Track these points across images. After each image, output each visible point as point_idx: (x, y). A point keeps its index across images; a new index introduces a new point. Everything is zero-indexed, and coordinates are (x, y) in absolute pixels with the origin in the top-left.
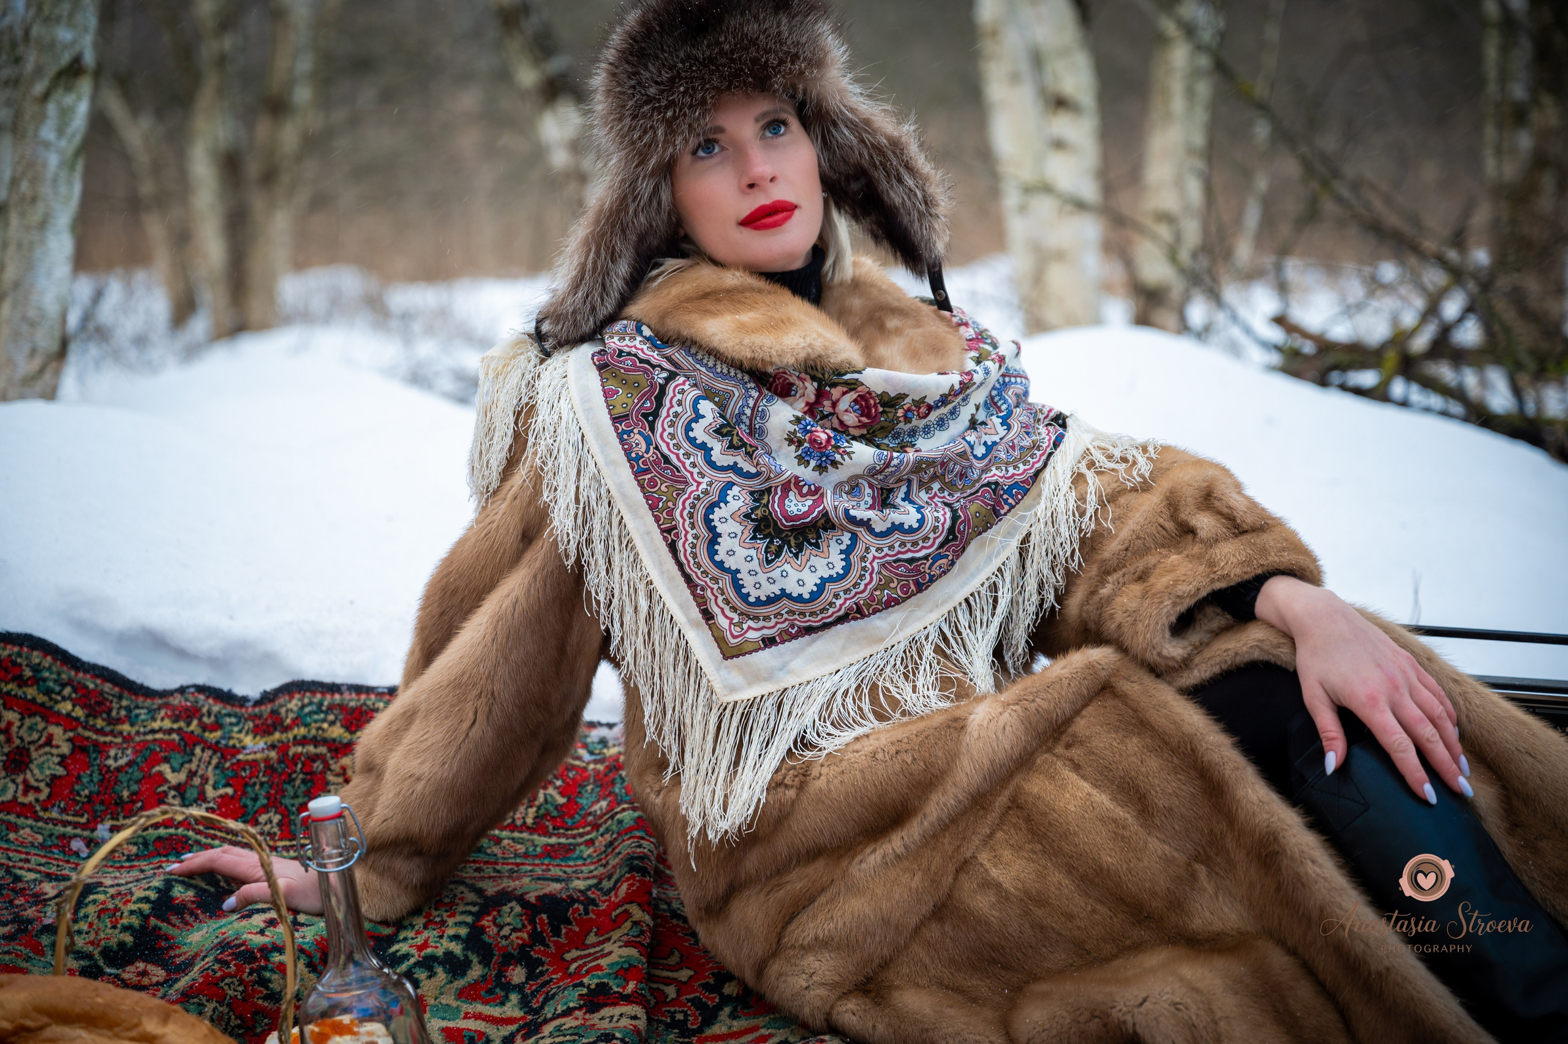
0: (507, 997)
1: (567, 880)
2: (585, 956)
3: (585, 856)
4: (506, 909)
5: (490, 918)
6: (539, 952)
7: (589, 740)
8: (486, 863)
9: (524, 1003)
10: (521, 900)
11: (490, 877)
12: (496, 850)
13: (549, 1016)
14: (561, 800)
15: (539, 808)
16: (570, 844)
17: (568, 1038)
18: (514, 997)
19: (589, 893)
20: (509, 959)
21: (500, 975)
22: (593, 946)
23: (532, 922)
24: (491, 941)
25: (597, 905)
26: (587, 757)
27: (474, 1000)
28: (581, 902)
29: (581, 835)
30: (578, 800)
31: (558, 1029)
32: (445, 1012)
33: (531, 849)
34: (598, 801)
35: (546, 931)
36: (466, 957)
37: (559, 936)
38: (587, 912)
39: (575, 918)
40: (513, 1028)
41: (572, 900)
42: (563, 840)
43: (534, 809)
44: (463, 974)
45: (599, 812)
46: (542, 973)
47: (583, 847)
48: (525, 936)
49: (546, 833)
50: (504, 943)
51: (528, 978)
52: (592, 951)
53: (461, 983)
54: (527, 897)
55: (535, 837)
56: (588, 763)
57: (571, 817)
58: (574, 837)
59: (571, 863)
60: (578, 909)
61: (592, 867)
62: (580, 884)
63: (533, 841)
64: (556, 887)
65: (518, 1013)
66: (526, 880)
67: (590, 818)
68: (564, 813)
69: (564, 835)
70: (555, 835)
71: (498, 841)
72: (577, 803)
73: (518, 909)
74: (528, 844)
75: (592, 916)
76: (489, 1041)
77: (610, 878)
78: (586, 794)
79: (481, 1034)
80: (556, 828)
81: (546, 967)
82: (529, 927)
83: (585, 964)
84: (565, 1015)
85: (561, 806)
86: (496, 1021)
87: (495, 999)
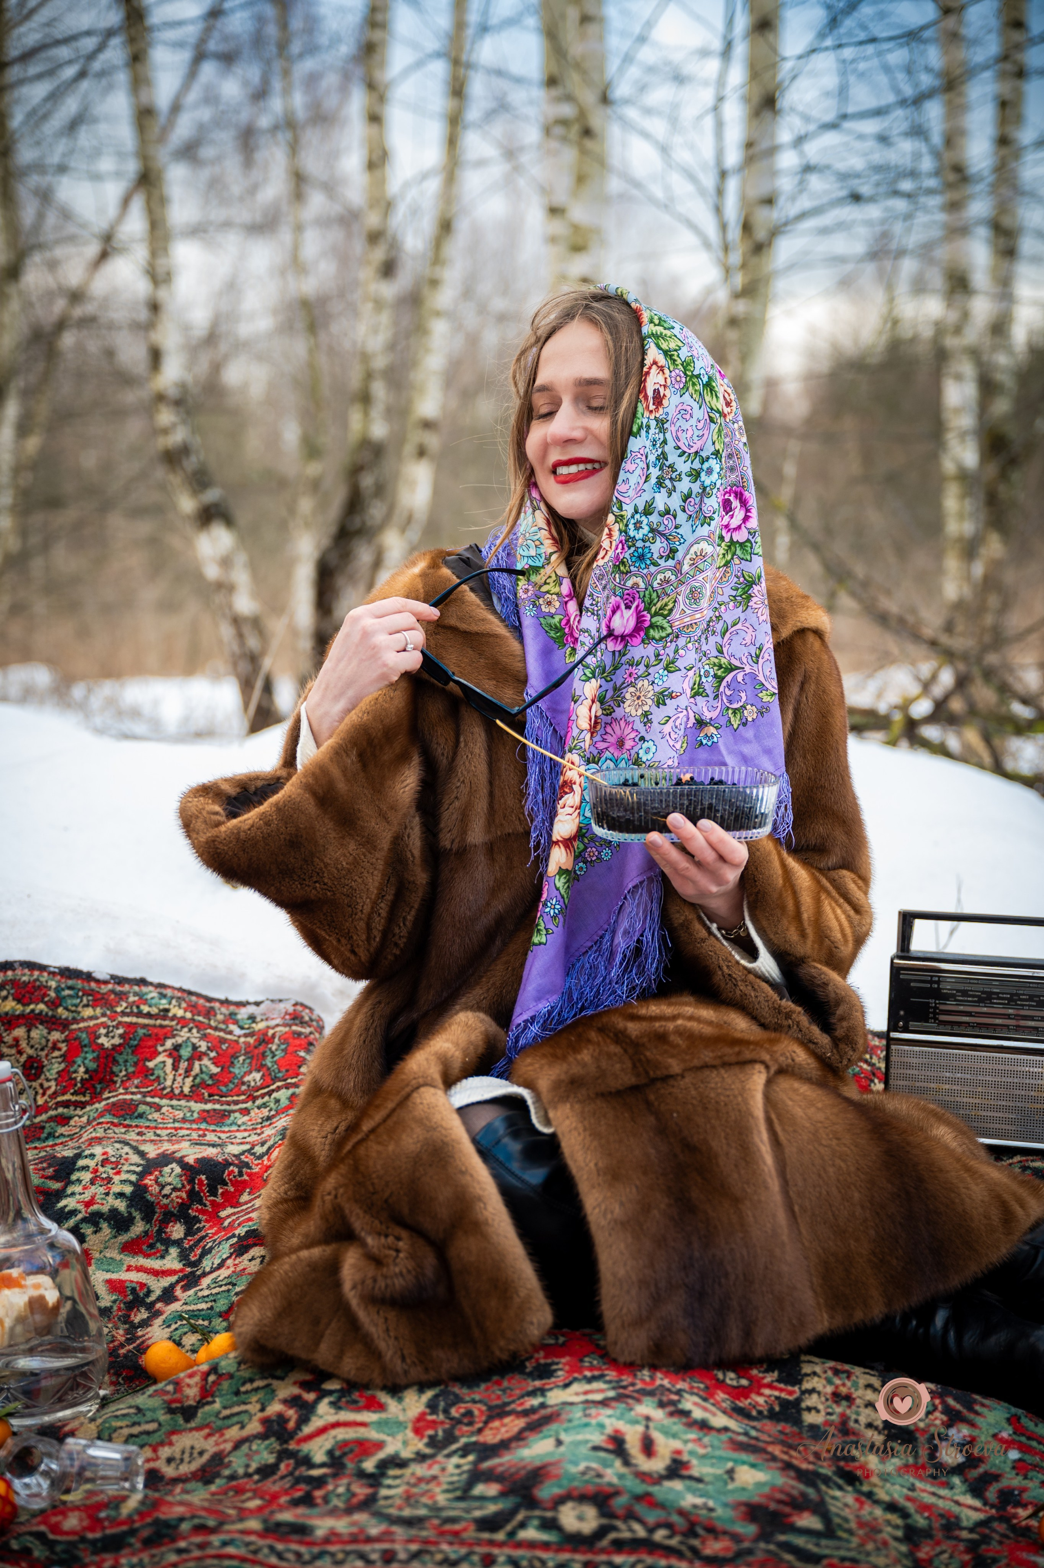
0: (167, 1251)
1: (222, 1145)
2: (238, 1212)
3: (239, 1122)
4: (167, 1170)
5: (152, 1177)
6: (197, 1210)
7: (239, 1017)
8: (147, 1127)
9: (183, 1256)
10: (181, 1162)
11: (152, 1141)
12: (156, 1115)
13: (208, 1269)
14: (215, 1070)
15: (195, 1077)
16: (225, 1111)
17: (224, 1288)
18: (174, 1251)
19: (243, 1157)
20: (169, 1217)
21: (160, 1231)
22: (246, 1203)
23: (191, 1181)
24: (152, 1199)
25: (250, 1168)
26: (237, 1031)
27: (136, 1253)
28: (237, 1166)
29: (236, 1103)
30: (232, 1070)
31: (215, 1281)
32: (109, 1265)
33: (188, 1115)
34: (250, 1072)
35: (203, 1191)
36: (130, 1213)
37: (215, 1195)
38: (241, 1174)
39: (231, 1180)
40: (173, 1279)
41: (227, 1164)
42: (217, 1106)
43: (191, 1079)
44: (127, 1230)
45: (253, 1084)
46: (199, 1230)
47: (237, 1115)
48: (184, 1195)
49: (202, 1100)
50: (165, 1201)
51: (186, 1235)
52: (244, 1207)
53: (124, 1238)
54: (186, 1159)
55: (192, 1104)
56: (239, 1037)
57: (226, 1085)
58: (228, 1103)
59: (226, 1129)
60: (233, 1171)
61: (246, 1134)
62: (235, 1149)
63: (190, 1108)
64: (210, 1152)
65: (177, 1266)
66: (186, 1144)
67: (244, 1088)
68: (219, 1082)
69: (218, 1102)
70: (210, 1101)
71: (158, 1108)
72: (230, 1072)
73: (178, 1170)
74: (186, 1110)
75: (245, 1177)
76: (149, 1292)
77: (263, 1144)
78: (238, 1065)
79: (142, 1285)
80: (210, 1095)
81: (203, 1224)
82: (188, 1187)
83: (238, 1218)
84: (221, 1266)
85: (215, 1075)
86: (156, 1273)
87: (155, 1254)
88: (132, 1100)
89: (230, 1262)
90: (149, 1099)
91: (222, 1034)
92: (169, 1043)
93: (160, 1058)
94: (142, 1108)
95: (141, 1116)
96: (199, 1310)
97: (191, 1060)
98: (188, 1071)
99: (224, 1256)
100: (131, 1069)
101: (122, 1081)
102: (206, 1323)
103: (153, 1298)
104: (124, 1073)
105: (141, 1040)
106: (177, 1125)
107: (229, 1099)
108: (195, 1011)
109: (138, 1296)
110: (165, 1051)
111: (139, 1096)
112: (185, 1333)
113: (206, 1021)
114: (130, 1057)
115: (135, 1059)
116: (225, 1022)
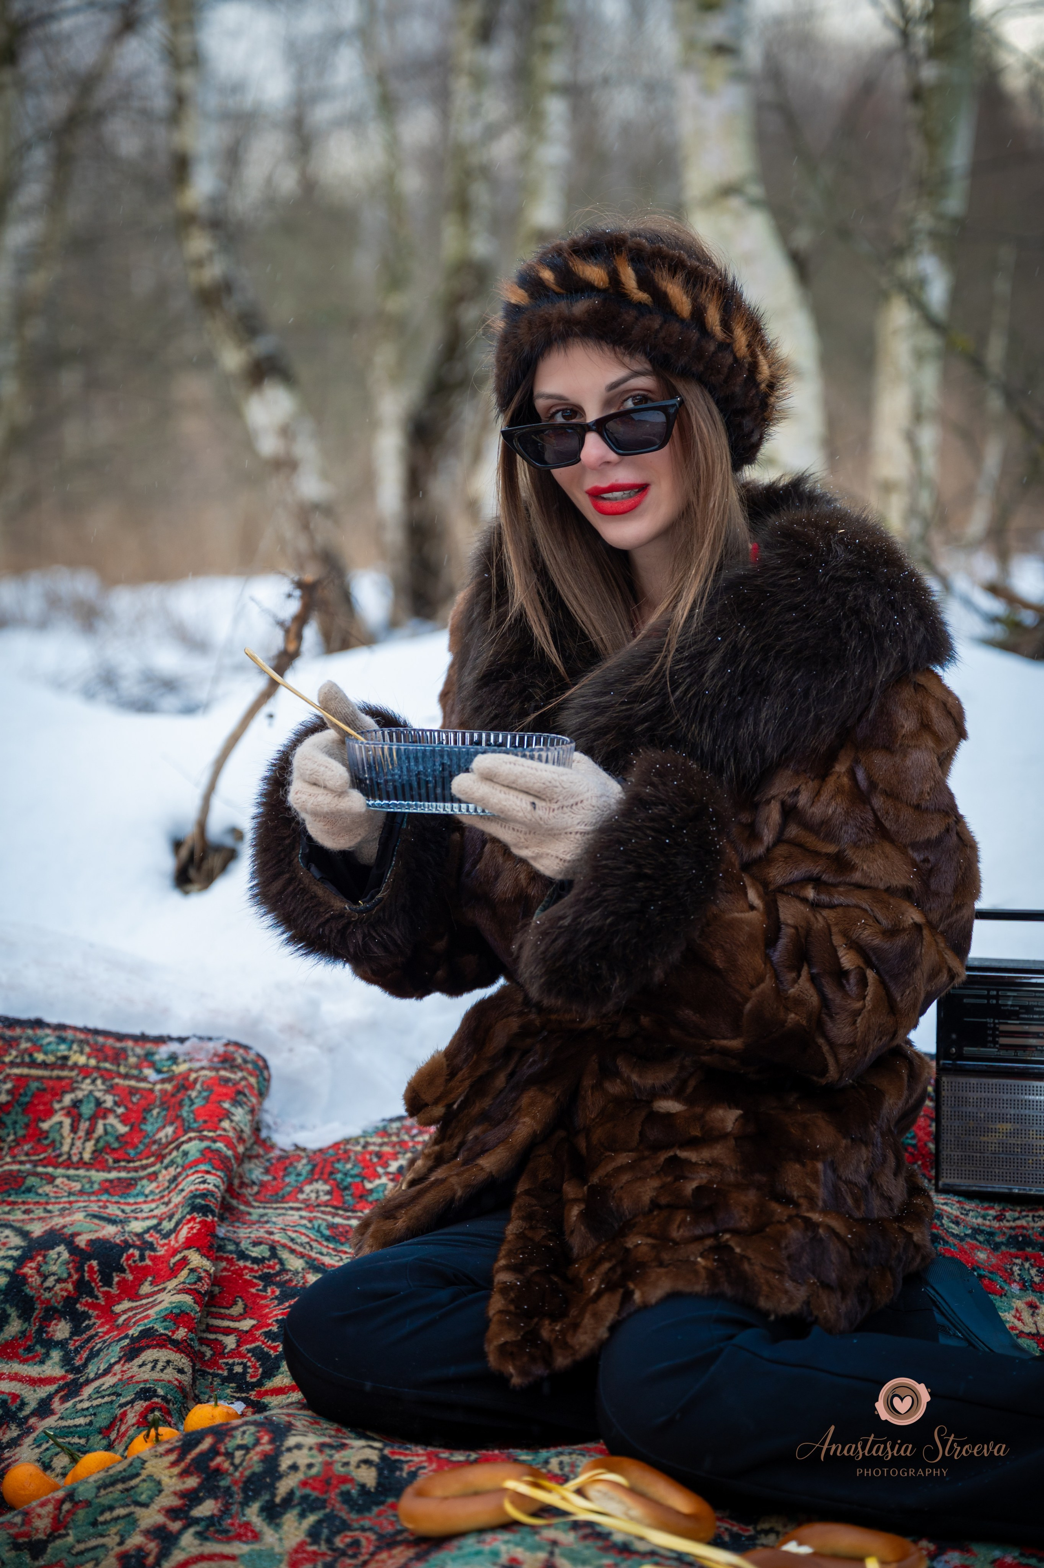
0: (47, 1355)
1: (123, 1222)
2: (137, 1307)
3: (147, 1191)
4: (53, 1254)
5: (33, 1265)
6: (87, 1304)
7: (157, 1057)
8: (37, 1203)
9: (67, 1361)
10: (71, 1243)
11: (40, 1219)
12: (48, 1189)
13: (92, 1376)
14: (123, 1129)
15: (98, 1141)
16: (131, 1179)
17: (107, 1399)
18: (56, 1355)
19: (147, 1236)
20: (51, 1313)
21: (40, 1331)
22: (148, 1296)
23: (79, 1269)
24: (32, 1293)
25: (154, 1250)
26: (153, 1077)
27: (10, 1358)
28: (137, 1247)
29: (144, 1167)
30: (143, 1127)
31: (97, 1391)
33: (87, 1186)
34: (164, 1127)
35: (94, 1280)
37: (110, 1285)
38: (142, 1258)
39: (129, 1266)
40: (51, 1388)
41: (127, 1245)
42: (123, 1174)
43: (92, 1142)
45: (164, 1140)
46: (88, 1327)
47: (145, 1182)
48: (70, 1287)
49: (105, 1168)
50: (47, 1295)
51: (73, 1334)
52: (144, 1301)
54: (78, 1240)
55: (92, 1173)
56: (155, 1084)
57: (135, 1147)
58: (136, 1170)
59: (131, 1200)
60: (132, 1255)
61: (153, 1205)
62: (137, 1226)
63: (89, 1178)
64: (109, 1231)
65: (58, 1372)
67: (154, 1147)
68: (127, 1143)
69: (125, 1169)
70: (115, 1169)
71: (51, 1179)
72: (141, 1130)
73: (66, 1255)
74: (85, 1181)
75: (148, 1262)
76: (23, 1404)
77: (170, 1218)
78: (151, 1120)
79: (15, 1396)
80: (116, 1161)
81: (93, 1320)
82: (75, 1277)
83: (135, 1315)
84: (106, 1372)
85: (123, 1136)
86: (34, 1382)
87: (34, 1357)
88: (19, 1171)
89: (117, 1368)
90: (40, 1169)
91: (133, 1083)
92: (68, 1099)
93: (56, 1118)
94: (31, 1181)
95: (29, 1190)
96: (76, 1426)
97: (93, 1119)
98: (90, 1132)
99: (113, 1361)
100: (21, 1133)
101: (10, 1148)
102: (82, 1441)
103: (27, 1411)
104: (12, 1137)
105: (34, 1096)
106: (72, 1198)
107: (137, 1164)
108: (101, 1055)
109: (9, 1410)
110: (62, 1109)
111: (28, 1166)
112: (57, 1454)
113: (114, 1068)
114: (20, 1117)
115: (26, 1120)
116: (138, 1067)
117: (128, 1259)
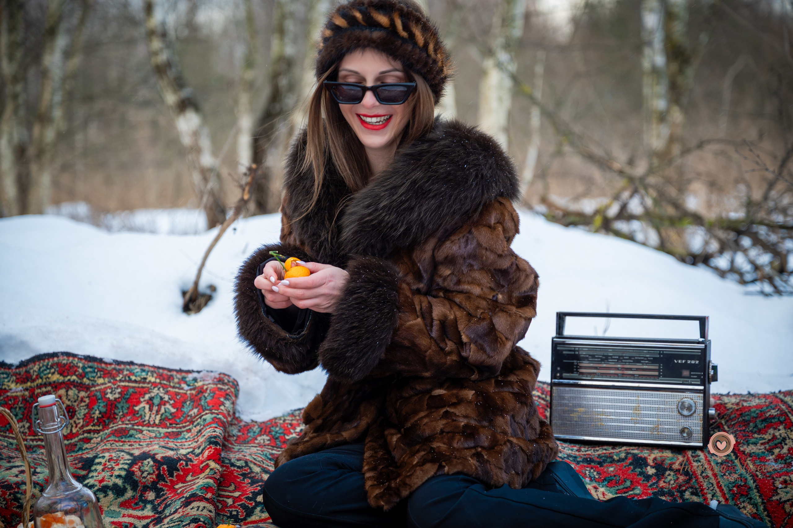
0: (145, 506)
1: (176, 450)
2: (186, 486)
3: (186, 437)
4: (145, 462)
5: (137, 467)
6: (162, 485)
7: (187, 379)
8: (135, 442)
9: (154, 509)
10: (153, 458)
11: (137, 448)
12: (140, 435)
13: (168, 514)
14: (173, 410)
15: (162, 415)
16: (178, 432)
17: (176, 523)
18: (149, 506)
19: (188, 456)
20: (146, 488)
21: (141, 496)
22: (190, 481)
23: (158, 469)
24: (137, 479)
25: (192, 461)
26: (186, 388)
27: (128, 508)
28: (184, 460)
29: (184, 427)
30: (183, 409)
31: (171, 520)
32: (113, 514)
33: (158, 435)
34: (193, 409)
35: (165, 474)
36: (124, 486)
37: (172, 477)
38: (187, 465)
39: (181, 468)
40: (148, 521)
41: (179, 459)
42: (174, 430)
43: (159, 416)
44: (123, 495)
45: (193, 415)
46: (163, 495)
47: (185, 433)
48: (154, 477)
49: (166, 427)
50: (144, 480)
51: (156, 498)
52: (189, 483)
53: (121, 499)
54: (157, 457)
55: (160, 429)
56: (187, 391)
57: (179, 418)
58: (180, 428)
59: (179, 441)
60: (182, 464)
61: (190, 443)
62: (183, 452)
63: (159, 431)
64: (170, 453)
65: (151, 514)
67: (189, 418)
68: (175, 416)
69: (175, 427)
70: (170, 427)
71: (141, 432)
72: (182, 411)
73: (152, 463)
74: (157, 433)
75: (190, 467)
77: (199, 448)
78: (186, 406)
79: (132, 524)
80: (170, 424)
81: (165, 492)
82: (157, 472)
83: (185, 489)
84: (175, 512)
85: (173, 413)
86: (139, 518)
87: (139, 507)
88: (126, 428)
89: (180, 510)
90: (136, 427)
91: (177, 390)
92: (147, 397)
93: (142, 405)
94: (132, 432)
95: (131, 436)
97: (159, 405)
98: (158, 411)
99: (177, 507)
100: (125, 411)
101: (121, 418)
104: (121, 413)
105: (131, 395)
106: (151, 440)
107: (181, 425)
108: (161, 378)
110: (145, 401)
111: (130, 426)
113: (168, 383)
114: (125, 404)
115: (128, 406)
116: (179, 383)
117: (180, 465)
